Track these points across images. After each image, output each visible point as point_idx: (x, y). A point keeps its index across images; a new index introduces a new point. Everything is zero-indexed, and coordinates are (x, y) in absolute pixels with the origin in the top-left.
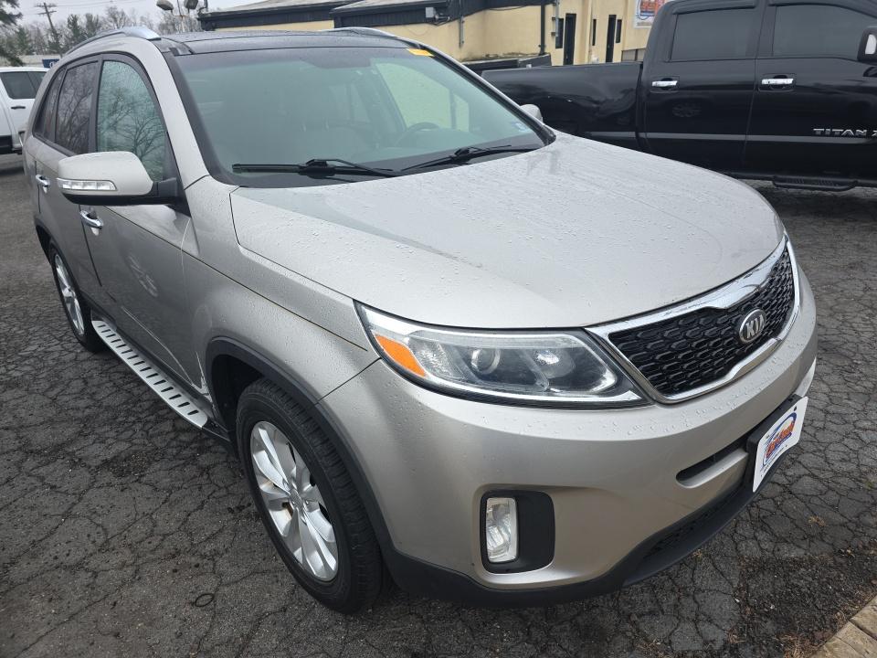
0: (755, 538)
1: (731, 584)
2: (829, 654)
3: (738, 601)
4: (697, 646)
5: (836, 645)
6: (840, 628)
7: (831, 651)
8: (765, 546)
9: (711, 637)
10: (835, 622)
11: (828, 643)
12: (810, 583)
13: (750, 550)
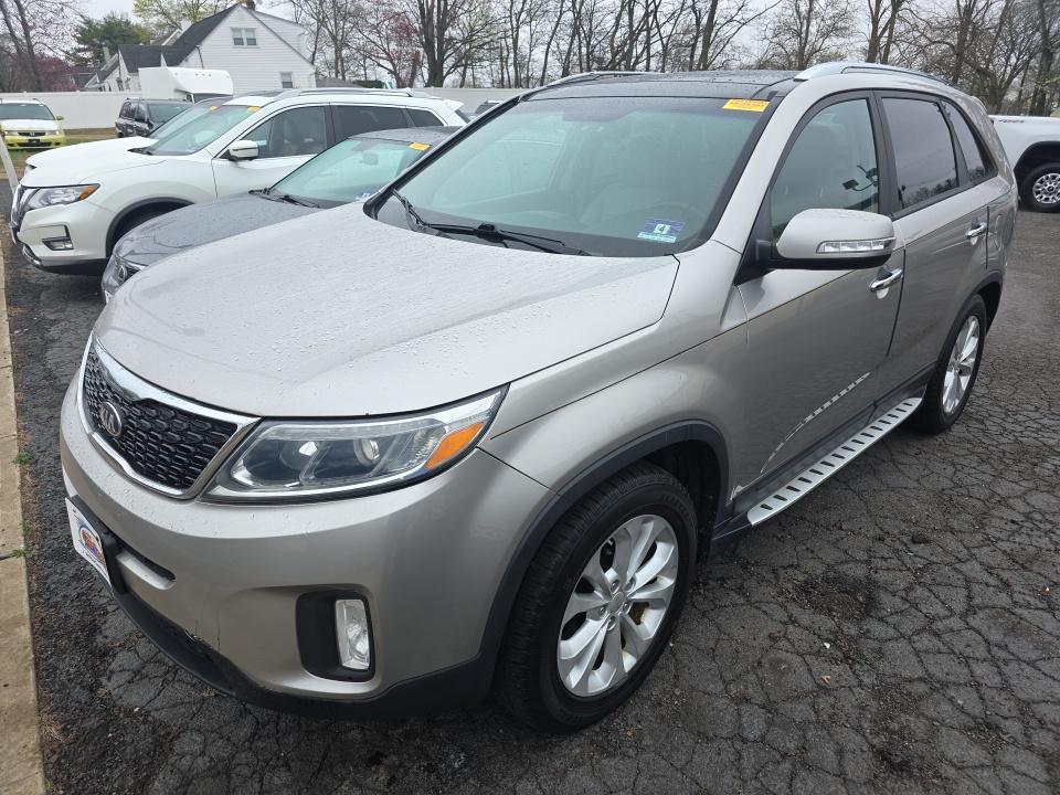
0: (203, 753)
1: (156, 710)
2: (31, 755)
3: (136, 710)
4: (113, 666)
5: (33, 766)
6: (46, 783)
7: (31, 759)
8: (186, 761)
9: (114, 678)
10: (56, 781)
11: (40, 761)
12: (112, 784)
13: (189, 743)
